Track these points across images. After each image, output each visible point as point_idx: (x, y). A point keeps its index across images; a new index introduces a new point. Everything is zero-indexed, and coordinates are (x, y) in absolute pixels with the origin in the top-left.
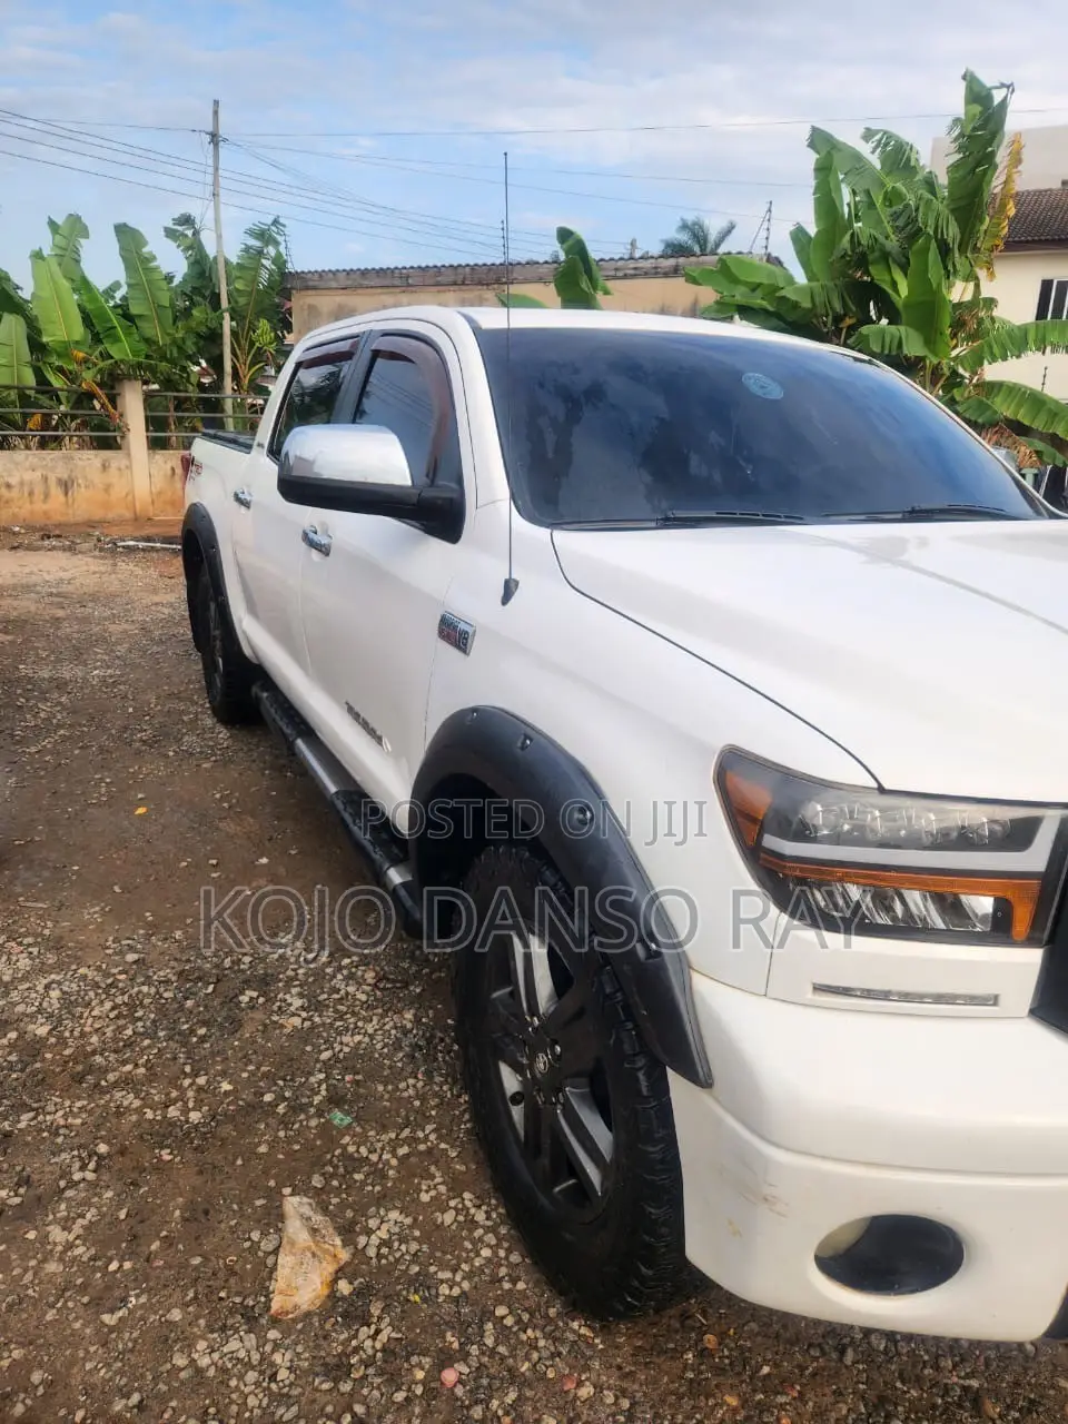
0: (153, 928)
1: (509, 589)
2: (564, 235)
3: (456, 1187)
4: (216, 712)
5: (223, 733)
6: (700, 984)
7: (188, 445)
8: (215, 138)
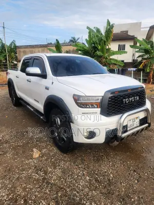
0: (11, 128)
1: (53, 83)
2: (57, 40)
3: (51, 147)
4: (14, 105)
5: (15, 108)
6: (73, 115)
7: (7, 71)
8: (4, 27)
